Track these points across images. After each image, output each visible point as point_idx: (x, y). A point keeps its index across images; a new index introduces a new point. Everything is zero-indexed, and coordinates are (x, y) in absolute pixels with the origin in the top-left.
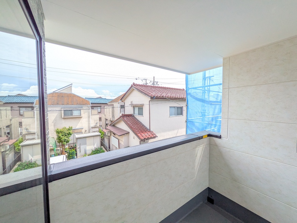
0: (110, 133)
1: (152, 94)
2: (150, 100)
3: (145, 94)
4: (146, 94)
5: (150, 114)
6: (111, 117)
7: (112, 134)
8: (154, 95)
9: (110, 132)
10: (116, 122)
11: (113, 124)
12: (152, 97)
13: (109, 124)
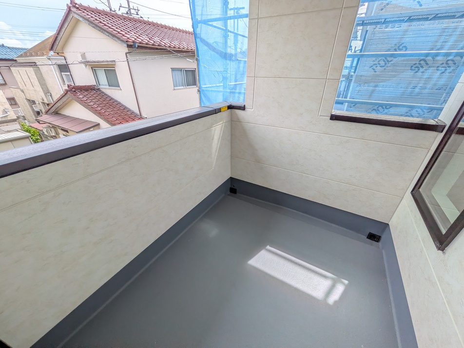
0: (52, 129)
1: (128, 36)
2: (127, 51)
3: (111, 34)
4: (114, 36)
5: (133, 84)
6: (42, 94)
7: (60, 131)
8: (133, 39)
9: (53, 127)
10: (58, 104)
11: (55, 111)
12: (129, 43)
13: (44, 111)
